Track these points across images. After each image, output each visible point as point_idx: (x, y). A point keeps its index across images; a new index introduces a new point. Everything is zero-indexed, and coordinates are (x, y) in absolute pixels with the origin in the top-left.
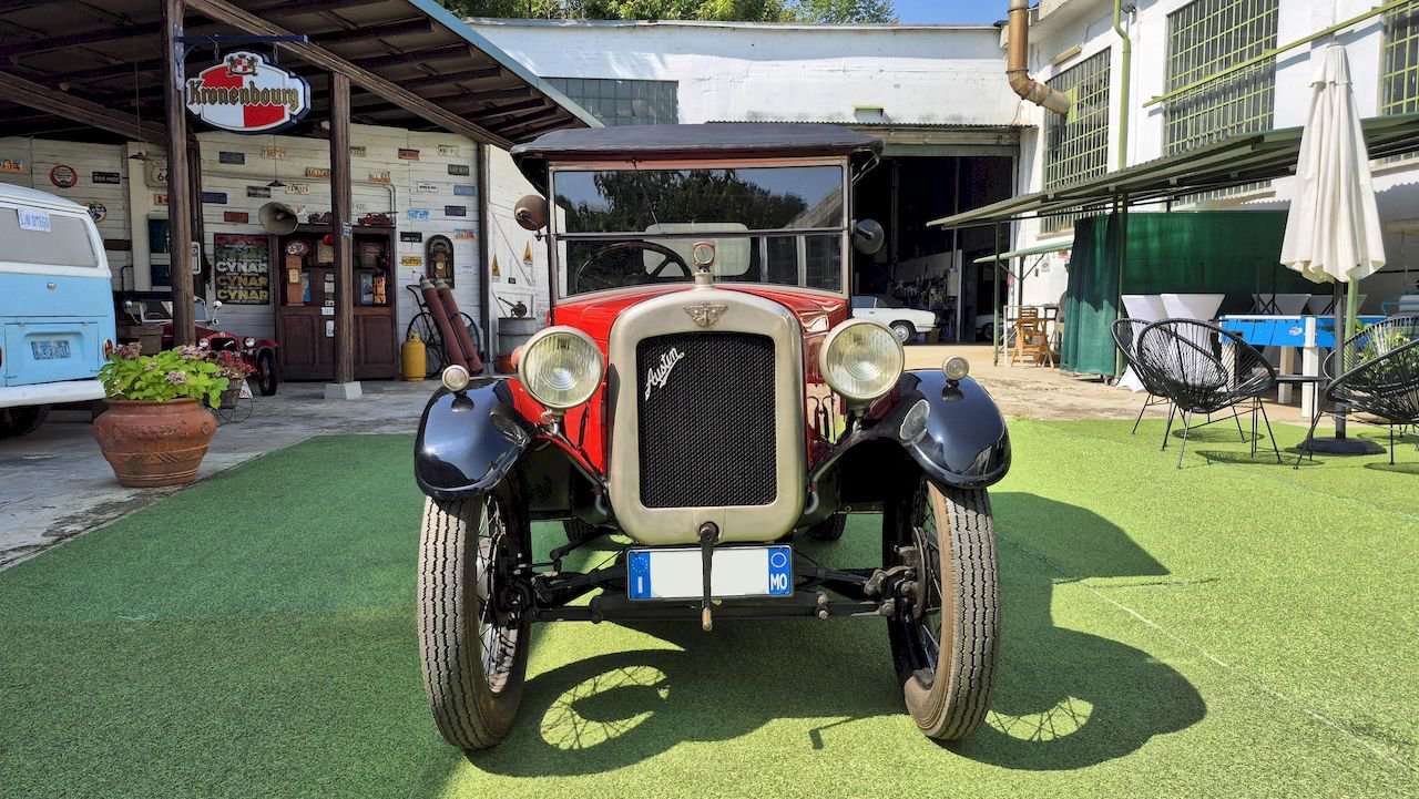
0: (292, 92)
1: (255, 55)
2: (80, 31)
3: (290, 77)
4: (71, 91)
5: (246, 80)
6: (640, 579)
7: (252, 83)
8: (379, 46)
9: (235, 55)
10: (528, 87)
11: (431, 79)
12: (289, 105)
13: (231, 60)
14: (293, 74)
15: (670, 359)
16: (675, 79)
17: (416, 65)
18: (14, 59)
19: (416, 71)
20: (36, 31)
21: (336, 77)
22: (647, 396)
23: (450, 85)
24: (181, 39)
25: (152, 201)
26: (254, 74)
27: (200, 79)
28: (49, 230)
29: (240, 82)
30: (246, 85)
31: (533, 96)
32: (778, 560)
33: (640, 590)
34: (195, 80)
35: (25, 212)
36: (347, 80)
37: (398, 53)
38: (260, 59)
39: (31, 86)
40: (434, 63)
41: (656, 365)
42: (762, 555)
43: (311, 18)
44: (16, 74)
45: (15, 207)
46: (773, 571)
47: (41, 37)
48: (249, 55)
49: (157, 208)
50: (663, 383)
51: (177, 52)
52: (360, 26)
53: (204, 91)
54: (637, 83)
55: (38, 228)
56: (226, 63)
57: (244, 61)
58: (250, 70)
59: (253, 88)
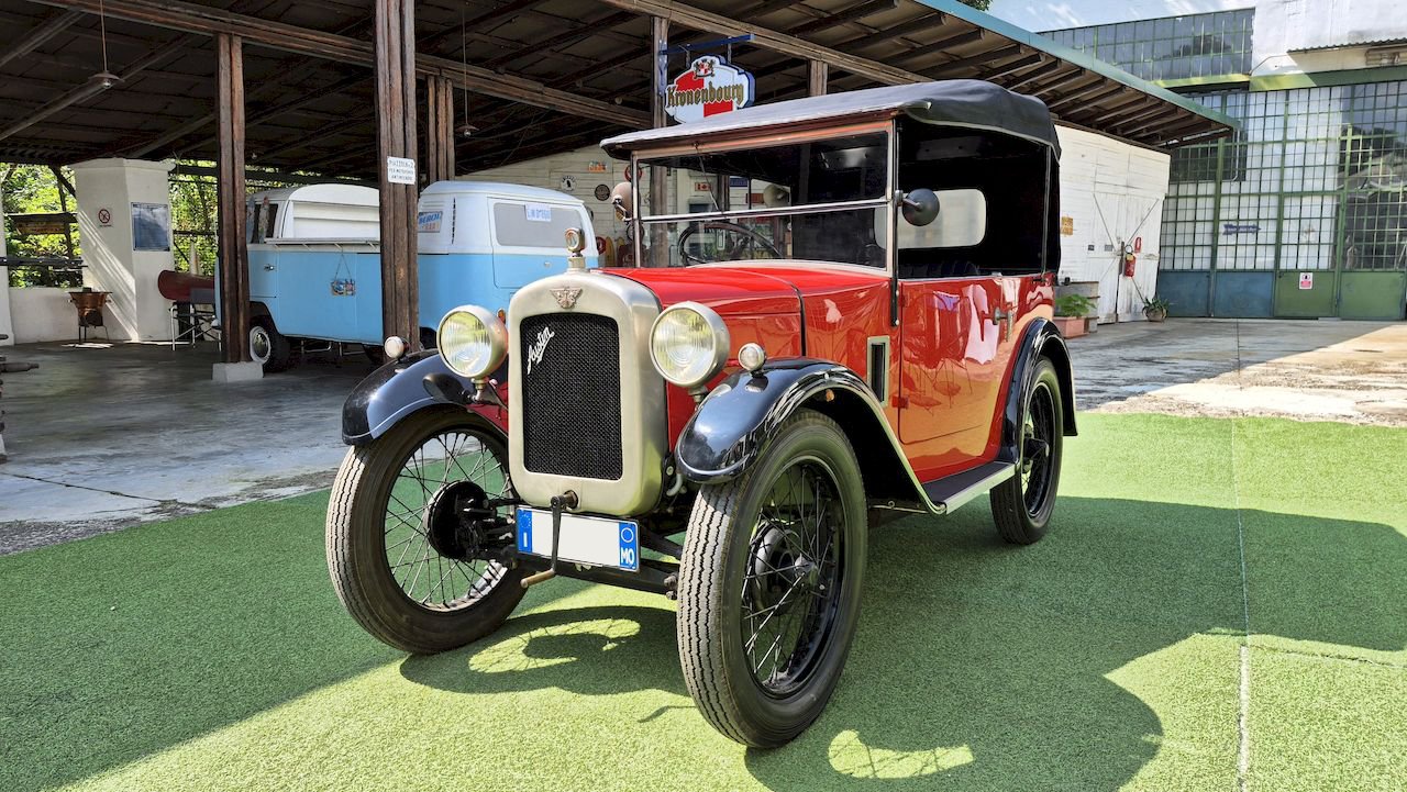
0: (739, 88)
1: (714, 58)
2: (619, 53)
3: (739, 74)
4: (624, 104)
5: (707, 80)
6: (525, 534)
7: (710, 83)
8: (858, 29)
9: (699, 61)
10: (1017, 46)
11: (914, 52)
12: (736, 99)
13: (697, 65)
14: (742, 70)
15: (545, 336)
16: (1250, 6)
17: (896, 40)
18: (579, 84)
19: (898, 46)
20: (590, 59)
21: (814, 64)
22: (529, 370)
23: (936, 54)
24: (664, 52)
25: (693, 189)
26: (712, 75)
27: (675, 84)
28: (549, 220)
29: (701, 83)
30: (706, 86)
31: (1023, 54)
32: (626, 534)
33: (526, 545)
34: (671, 86)
35: (531, 207)
36: (825, 66)
37: (877, 31)
38: (717, 60)
39: (594, 103)
40: (914, 35)
41: (535, 341)
42: (614, 526)
43: (785, 14)
44: (580, 94)
45: (523, 203)
46: (623, 545)
47: (595, 63)
48: (709, 58)
49: (696, 193)
50: (540, 360)
51: (661, 61)
52: (834, 13)
53: (677, 94)
54: (1201, 17)
55: (540, 219)
56: (693, 69)
57: (706, 64)
58: (709, 72)
59: (711, 88)
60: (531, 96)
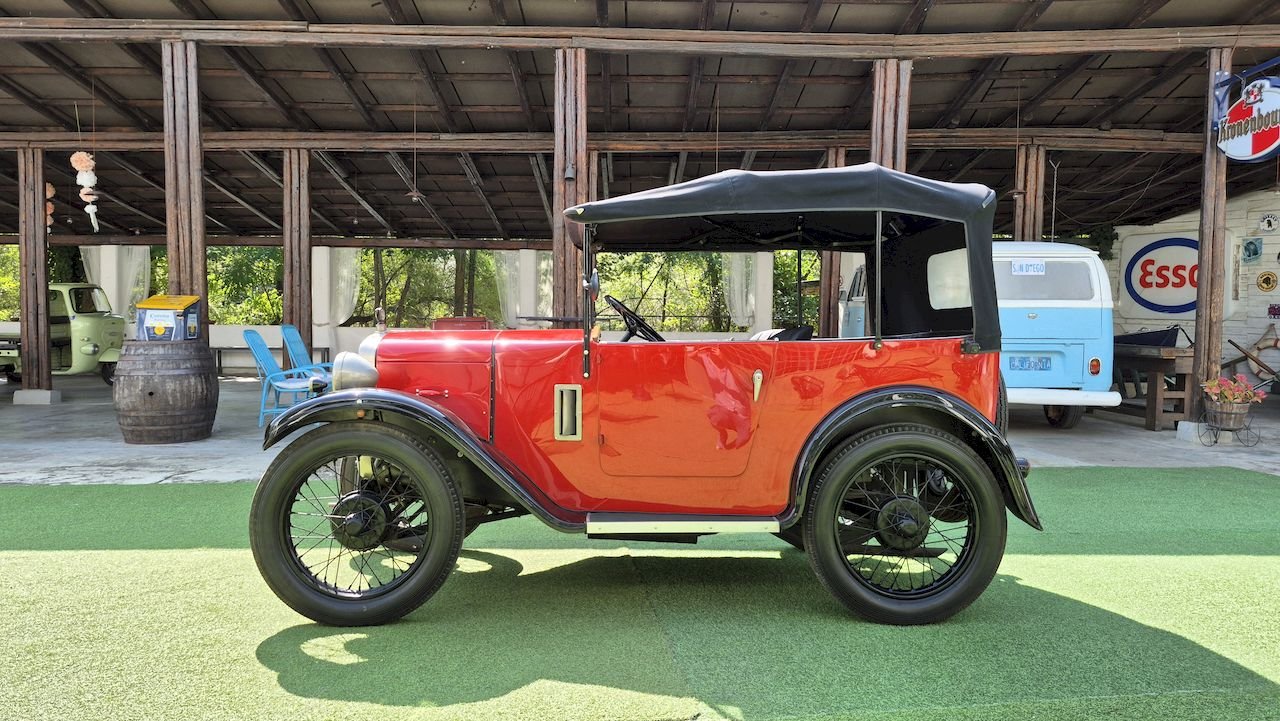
1: (1264, 81)
5: (1255, 107)
7: (1259, 110)
9: (1250, 87)
13: (1248, 92)
24: (1223, 84)
26: (1261, 100)
27: (1228, 117)
29: (1250, 111)
30: (1255, 114)
34: (1225, 119)
35: (1017, 263)
38: (1267, 83)
45: (1010, 259)
48: (1258, 83)
53: (1229, 127)
55: (1031, 273)
56: (1244, 97)
57: (1256, 90)
58: (1258, 98)
59: (1260, 116)
60: (1145, 145)
